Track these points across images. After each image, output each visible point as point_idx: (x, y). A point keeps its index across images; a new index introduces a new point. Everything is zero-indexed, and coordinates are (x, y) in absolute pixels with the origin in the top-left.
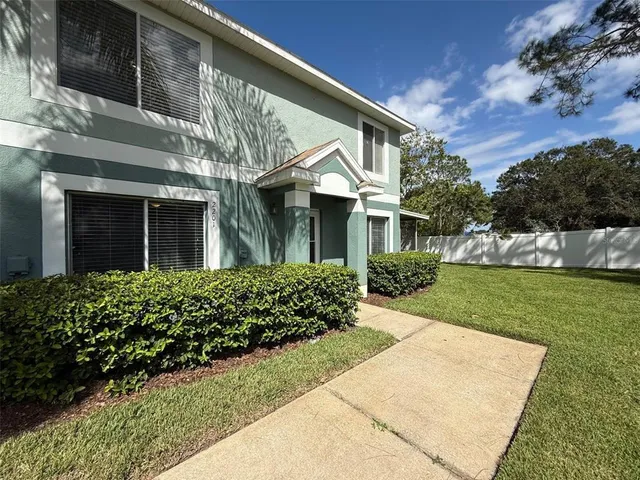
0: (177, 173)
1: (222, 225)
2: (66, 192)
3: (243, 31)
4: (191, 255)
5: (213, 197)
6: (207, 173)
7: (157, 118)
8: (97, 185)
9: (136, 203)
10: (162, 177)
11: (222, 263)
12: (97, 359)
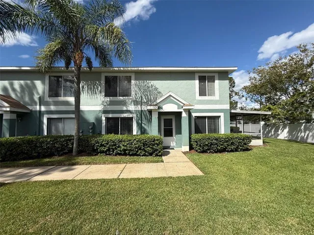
0: (126, 110)
1: (137, 122)
2: (106, 118)
3: (140, 69)
4: (130, 130)
5: (135, 115)
6: (133, 109)
7: (121, 98)
8: (110, 116)
9: (118, 118)
10: (122, 112)
11: (137, 133)
12: (97, 149)
